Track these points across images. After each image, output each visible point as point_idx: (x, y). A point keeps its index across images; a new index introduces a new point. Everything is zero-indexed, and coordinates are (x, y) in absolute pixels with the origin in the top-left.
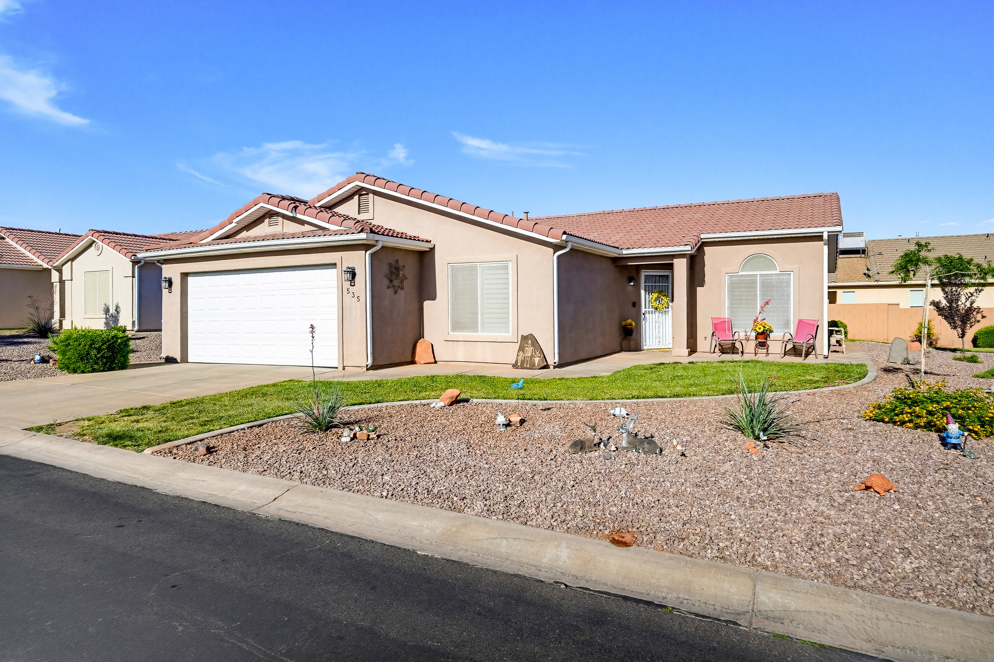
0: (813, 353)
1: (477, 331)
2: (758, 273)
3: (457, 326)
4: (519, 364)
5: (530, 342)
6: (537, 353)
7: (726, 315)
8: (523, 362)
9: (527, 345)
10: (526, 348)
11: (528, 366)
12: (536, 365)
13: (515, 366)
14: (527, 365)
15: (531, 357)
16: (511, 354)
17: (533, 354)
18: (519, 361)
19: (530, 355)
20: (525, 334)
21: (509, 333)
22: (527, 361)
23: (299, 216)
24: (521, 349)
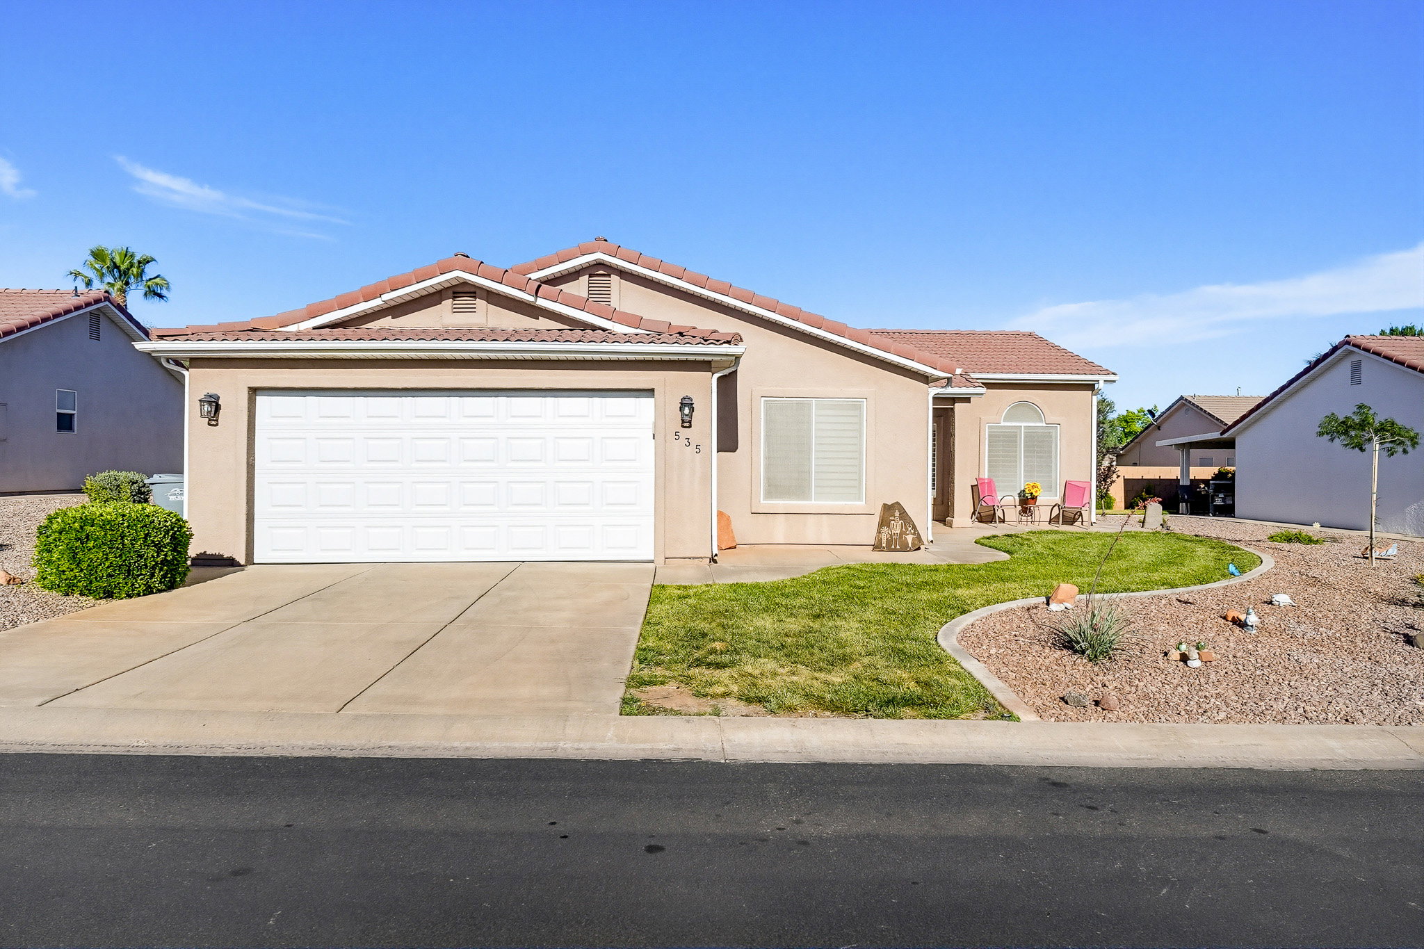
0: (1080, 520)
1: (809, 498)
2: (1023, 424)
3: (773, 489)
4: (884, 545)
5: (897, 514)
6: (910, 529)
7: (985, 475)
8: (889, 542)
9: (893, 518)
10: (892, 522)
11: (898, 547)
12: (910, 545)
13: (877, 547)
14: (895, 547)
15: (902, 533)
16: (867, 530)
17: (904, 530)
18: (884, 541)
19: (898, 532)
20: (890, 503)
21: (859, 499)
22: (896, 541)
23: (541, 302)
24: (884, 523)
